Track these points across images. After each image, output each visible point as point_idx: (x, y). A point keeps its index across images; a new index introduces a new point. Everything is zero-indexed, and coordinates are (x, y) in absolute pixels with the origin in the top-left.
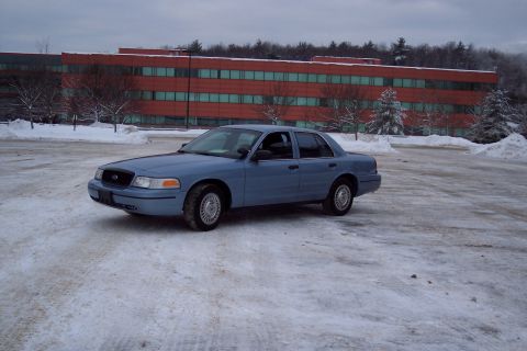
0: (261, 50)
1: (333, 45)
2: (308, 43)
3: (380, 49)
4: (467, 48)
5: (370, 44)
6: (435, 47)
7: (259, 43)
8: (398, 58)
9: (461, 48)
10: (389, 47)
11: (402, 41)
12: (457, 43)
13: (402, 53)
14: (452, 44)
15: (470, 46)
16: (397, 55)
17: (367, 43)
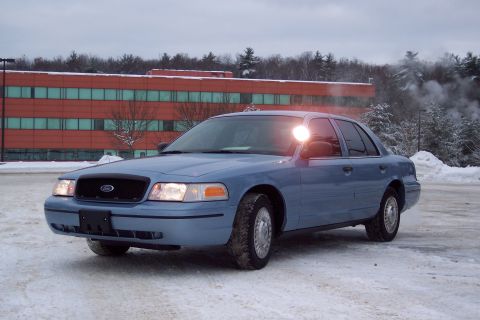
0: (75, 63)
1: (166, 58)
2: (135, 56)
3: (223, 62)
4: (325, 59)
5: (211, 57)
6: (288, 59)
7: (74, 56)
8: (246, 72)
9: (318, 59)
10: (234, 59)
11: (250, 52)
12: (314, 54)
13: (251, 66)
14: (308, 55)
15: (329, 57)
16: (245, 68)
17: (208, 54)
